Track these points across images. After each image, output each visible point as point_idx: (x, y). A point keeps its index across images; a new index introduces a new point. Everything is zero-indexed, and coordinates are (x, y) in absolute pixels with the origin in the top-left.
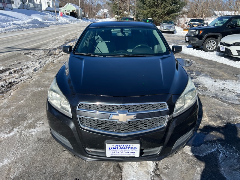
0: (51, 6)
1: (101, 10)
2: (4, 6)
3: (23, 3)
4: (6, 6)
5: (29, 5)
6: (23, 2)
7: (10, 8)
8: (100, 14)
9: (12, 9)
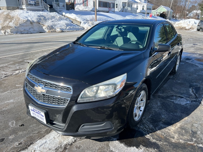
0: (145, 9)
1: (194, 11)
2: (109, 10)
3: (124, 8)
4: (111, 10)
5: (128, 9)
6: (124, 6)
7: (113, 11)
8: (192, 15)
9: (114, 12)
